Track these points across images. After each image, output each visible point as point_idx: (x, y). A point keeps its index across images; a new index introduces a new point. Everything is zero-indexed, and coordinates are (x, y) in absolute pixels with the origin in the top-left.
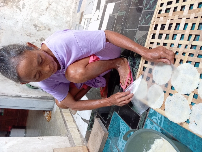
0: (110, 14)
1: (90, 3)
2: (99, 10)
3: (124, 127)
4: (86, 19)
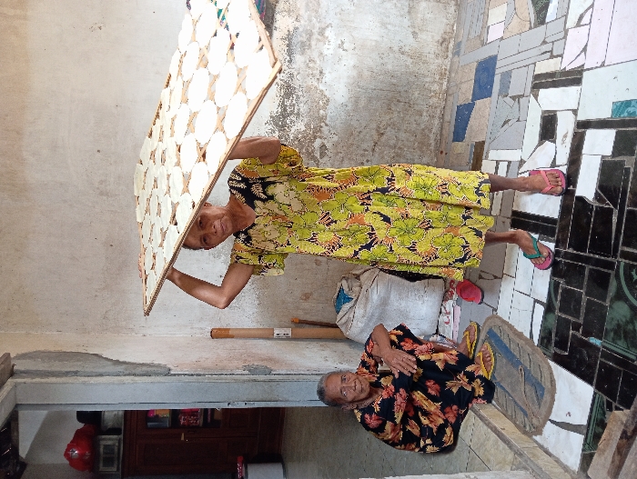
0: (603, 157)
1: (506, 122)
2: (554, 142)
4: (498, 162)
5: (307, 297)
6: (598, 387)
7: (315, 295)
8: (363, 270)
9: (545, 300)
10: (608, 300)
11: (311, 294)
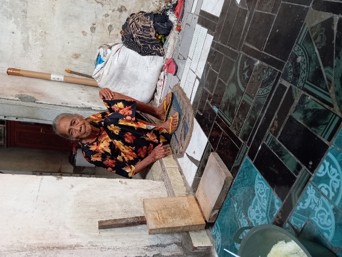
3: (262, 188)
5: (76, 56)
6: (210, 140)
7: (83, 56)
8: (114, 43)
9: (200, 77)
10: (228, 81)
11: (80, 55)
